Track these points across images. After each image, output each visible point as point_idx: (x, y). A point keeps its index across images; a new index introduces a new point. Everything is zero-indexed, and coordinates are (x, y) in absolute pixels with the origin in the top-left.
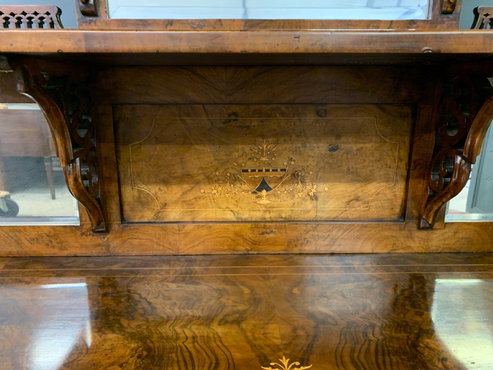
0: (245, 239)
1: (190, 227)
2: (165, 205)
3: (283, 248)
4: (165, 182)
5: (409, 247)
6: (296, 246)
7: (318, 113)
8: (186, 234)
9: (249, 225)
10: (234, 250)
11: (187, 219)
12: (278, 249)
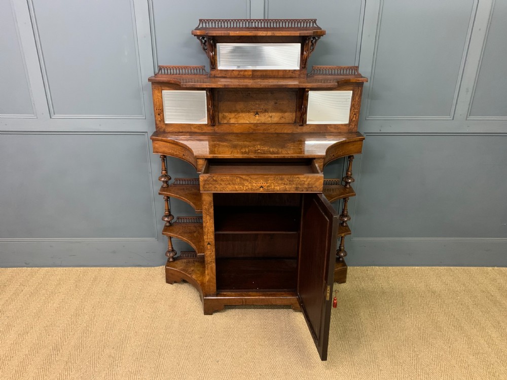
0: (252, 129)
2: (230, 119)
4: (230, 112)
5: (297, 131)
6: (266, 131)
7: (271, 93)
8: (236, 127)
9: (253, 125)
10: (249, 132)
11: (236, 123)
12: (261, 131)
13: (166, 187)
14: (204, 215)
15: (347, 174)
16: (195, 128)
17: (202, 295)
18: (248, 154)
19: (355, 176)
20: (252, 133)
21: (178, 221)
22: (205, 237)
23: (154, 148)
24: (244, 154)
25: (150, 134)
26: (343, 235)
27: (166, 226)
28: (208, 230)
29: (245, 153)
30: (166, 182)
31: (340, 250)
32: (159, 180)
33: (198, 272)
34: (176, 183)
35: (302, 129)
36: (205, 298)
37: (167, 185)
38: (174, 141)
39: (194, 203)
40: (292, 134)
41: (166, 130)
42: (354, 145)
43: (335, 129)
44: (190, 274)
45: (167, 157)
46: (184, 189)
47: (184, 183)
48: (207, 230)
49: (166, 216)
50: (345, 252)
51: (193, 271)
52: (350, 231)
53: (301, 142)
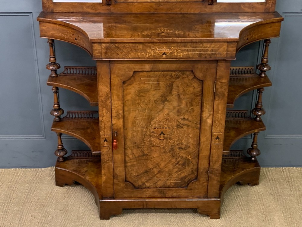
0: (153, 8)
1: (136, 4)
3: (165, 11)
5: (206, 11)
6: (169, 10)
8: (135, 6)
9: (154, 3)
10: (150, 12)
13: (55, 77)
14: (100, 108)
15: (262, 60)
16: (88, 7)
17: (98, 197)
18: (150, 38)
19: (271, 64)
20: (154, 13)
21: (68, 116)
22: (101, 133)
23: (41, 31)
24: (146, 38)
25: (36, 15)
26: (256, 131)
27: (55, 121)
28: (105, 124)
29: (147, 36)
30: (55, 71)
31: (252, 149)
32: (47, 68)
33: (92, 173)
34: (66, 72)
35: (211, 8)
36: (101, 200)
37: (56, 73)
38: (65, 23)
39: (88, 95)
40: (200, 14)
41: (55, 10)
42: (270, 27)
43: (249, 8)
44: (83, 175)
45: (55, 41)
46: (75, 79)
47: (75, 72)
48: (103, 124)
49: (55, 110)
50: (258, 150)
51: (86, 171)
52: (264, 126)
53: (210, 24)
